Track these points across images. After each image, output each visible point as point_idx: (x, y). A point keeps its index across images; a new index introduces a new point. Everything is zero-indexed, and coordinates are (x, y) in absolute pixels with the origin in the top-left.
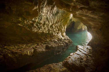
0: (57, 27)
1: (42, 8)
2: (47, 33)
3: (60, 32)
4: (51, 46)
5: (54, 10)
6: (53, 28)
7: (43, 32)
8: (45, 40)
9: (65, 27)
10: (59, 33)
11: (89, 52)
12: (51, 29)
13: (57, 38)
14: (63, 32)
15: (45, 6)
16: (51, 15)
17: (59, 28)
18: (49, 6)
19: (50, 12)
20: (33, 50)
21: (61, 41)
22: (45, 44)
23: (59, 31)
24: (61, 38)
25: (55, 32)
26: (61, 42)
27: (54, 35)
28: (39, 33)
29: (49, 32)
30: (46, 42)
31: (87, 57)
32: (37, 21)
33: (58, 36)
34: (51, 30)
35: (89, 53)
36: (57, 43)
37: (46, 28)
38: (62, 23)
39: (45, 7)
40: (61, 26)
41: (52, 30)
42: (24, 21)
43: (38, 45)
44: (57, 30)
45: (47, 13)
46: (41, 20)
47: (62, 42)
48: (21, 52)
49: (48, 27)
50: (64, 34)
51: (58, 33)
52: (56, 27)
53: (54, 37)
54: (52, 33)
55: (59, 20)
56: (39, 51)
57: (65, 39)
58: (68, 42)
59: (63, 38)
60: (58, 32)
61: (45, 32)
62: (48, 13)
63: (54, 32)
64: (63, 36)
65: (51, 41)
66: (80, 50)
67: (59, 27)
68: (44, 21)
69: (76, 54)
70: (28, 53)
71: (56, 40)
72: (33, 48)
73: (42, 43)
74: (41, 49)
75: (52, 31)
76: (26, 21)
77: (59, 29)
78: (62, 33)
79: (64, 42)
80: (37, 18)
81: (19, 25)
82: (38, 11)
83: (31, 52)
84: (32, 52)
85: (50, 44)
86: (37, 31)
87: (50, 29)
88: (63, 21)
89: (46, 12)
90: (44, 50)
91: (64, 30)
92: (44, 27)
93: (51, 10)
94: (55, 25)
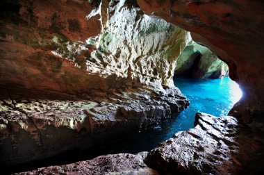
0: (152, 63)
1: (112, 13)
2: (124, 78)
3: (158, 77)
4: (130, 109)
5: (143, 20)
6: (140, 65)
7: (114, 75)
8: (119, 95)
9: (171, 66)
10: (156, 79)
11: (228, 131)
12: (136, 68)
13: (150, 90)
14: (168, 78)
15: (121, 8)
16: (137, 33)
17: (157, 65)
18: (130, 8)
19: (134, 26)
20: (83, 117)
21: (158, 99)
22: (119, 103)
23: (155, 73)
24: (160, 92)
25: (145, 75)
26: (159, 102)
27: (142, 84)
28: (105, 77)
29: (129, 74)
30: (121, 98)
31: (219, 144)
32: (97, 47)
33: (153, 87)
34: (135, 71)
35: (226, 135)
36: (148, 104)
37: (123, 65)
38: (165, 53)
39: (120, 11)
40: (162, 61)
41: (137, 70)
42: (67, 45)
43: (99, 106)
44: (150, 72)
45: (126, 29)
46: (108, 44)
47: (162, 100)
48: (52, 119)
49: (127, 62)
50: (170, 83)
51: (152, 80)
52: (148, 63)
53: (142, 88)
54: (138, 78)
55: (157, 47)
56: (100, 121)
57: (170, 96)
58: (178, 102)
59: (165, 92)
60: (153, 76)
61: (118, 74)
62: (128, 27)
63: (143, 75)
64: (165, 87)
65: (134, 97)
66: (205, 125)
67: (158, 63)
68: (119, 48)
69: (191, 134)
70: (69, 123)
71: (147, 97)
72: (85, 112)
73: (111, 101)
74: (105, 115)
75: (138, 73)
76: (71, 43)
77: (155, 70)
78: (163, 79)
79: (166, 101)
80: (98, 39)
81: (54, 53)
82: (100, 21)
83: (78, 122)
84: (81, 121)
85: (128, 105)
86: (99, 70)
87: (133, 68)
88: (168, 50)
89: (124, 24)
90: (112, 119)
91: (169, 73)
92: (117, 61)
93: (137, 19)
94: (146, 58)
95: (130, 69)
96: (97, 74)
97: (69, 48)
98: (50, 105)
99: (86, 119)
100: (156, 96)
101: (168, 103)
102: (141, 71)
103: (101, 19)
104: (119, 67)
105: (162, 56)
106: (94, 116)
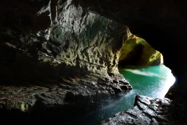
0: (98, 53)
1: (61, 10)
2: (73, 66)
3: (104, 65)
4: (77, 93)
5: (89, 16)
6: (87, 54)
7: (64, 64)
8: (69, 81)
9: (115, 55)
10: (102, 67)
11: (161, 110)
12: (84, 57)
13: (97, 77)
14: (113, 66)
15: (68, 6)
16: (83, 27)
17: (103, 55)
18: (77, 6)
19: (81, 21)
20: (34, 101)
21: (104, 85)
23: (101, 62)
24: (106, 79)
25: (92, 64)
26: (104, 88)
27: (90, 72)
28: (55, 65)
29: (78, 63)
30: (70, 84)
31: (152, 121)
32: (48, 39)
33: (99, 74)
34: (83, 60)
35: (159, 114)
36: (94, 89)
37: (72, 55)
38: (109, 45)
39: (67, 8)
40: (107, 51)
41: (85, 59)
42: (20, 37)
43: (50, 91)
44: (96, 61)
45: (73, 23)
46: (57, 36)
47: (107, 86)
48: (4, 103)
49: (75, 52)
50: (115, 70)
51: (98, 68)
52: (95, 53)
53: (90, 75)
54: (86, 67)
55: (103, 40)
56: (49, 105)
57: (115, 82)
58: (121, 87)
59: (111, 79)
60: (99, 64)
61: (68, 63)
62: (76, 22)
63: (91, 64)
64: (111, 74)
65: (82, 83)
66: (142, 106)
68: (67, 40)
69: (128, 113)
70: (20, 107)
71: (94, 83)
72: (36, 96)
73: (61, 87)
74: (54, 99)
75: (86, 62)
76: (24, 36)
77: (101, 59)
78: (108, 67)
79: (111, 86)
80: (47, 32)
81: (8, 44)
82: (49, 17)
83: (30, 105)
84: (32, 105)
85: (76, 90)
86: (50, 60)
87: (81, 58)
88: (112, 42)
89: (71, 20)
90: (61, 102)
91: (114, 62)
92: (66, 51)
93: (83, 16)
94: (93, 49)
95: (78, 59)
96: (48, 62)
97: (22, 40)
98: (5, 90)
99: (36, 103)
100: (102, 82)
101: (113, 88)
102: (89, 60)
103: (50, 15)
104: (68, 57)
105: (107, 47)
106: (44, 100)
